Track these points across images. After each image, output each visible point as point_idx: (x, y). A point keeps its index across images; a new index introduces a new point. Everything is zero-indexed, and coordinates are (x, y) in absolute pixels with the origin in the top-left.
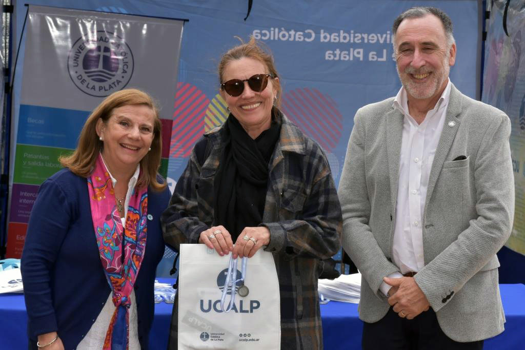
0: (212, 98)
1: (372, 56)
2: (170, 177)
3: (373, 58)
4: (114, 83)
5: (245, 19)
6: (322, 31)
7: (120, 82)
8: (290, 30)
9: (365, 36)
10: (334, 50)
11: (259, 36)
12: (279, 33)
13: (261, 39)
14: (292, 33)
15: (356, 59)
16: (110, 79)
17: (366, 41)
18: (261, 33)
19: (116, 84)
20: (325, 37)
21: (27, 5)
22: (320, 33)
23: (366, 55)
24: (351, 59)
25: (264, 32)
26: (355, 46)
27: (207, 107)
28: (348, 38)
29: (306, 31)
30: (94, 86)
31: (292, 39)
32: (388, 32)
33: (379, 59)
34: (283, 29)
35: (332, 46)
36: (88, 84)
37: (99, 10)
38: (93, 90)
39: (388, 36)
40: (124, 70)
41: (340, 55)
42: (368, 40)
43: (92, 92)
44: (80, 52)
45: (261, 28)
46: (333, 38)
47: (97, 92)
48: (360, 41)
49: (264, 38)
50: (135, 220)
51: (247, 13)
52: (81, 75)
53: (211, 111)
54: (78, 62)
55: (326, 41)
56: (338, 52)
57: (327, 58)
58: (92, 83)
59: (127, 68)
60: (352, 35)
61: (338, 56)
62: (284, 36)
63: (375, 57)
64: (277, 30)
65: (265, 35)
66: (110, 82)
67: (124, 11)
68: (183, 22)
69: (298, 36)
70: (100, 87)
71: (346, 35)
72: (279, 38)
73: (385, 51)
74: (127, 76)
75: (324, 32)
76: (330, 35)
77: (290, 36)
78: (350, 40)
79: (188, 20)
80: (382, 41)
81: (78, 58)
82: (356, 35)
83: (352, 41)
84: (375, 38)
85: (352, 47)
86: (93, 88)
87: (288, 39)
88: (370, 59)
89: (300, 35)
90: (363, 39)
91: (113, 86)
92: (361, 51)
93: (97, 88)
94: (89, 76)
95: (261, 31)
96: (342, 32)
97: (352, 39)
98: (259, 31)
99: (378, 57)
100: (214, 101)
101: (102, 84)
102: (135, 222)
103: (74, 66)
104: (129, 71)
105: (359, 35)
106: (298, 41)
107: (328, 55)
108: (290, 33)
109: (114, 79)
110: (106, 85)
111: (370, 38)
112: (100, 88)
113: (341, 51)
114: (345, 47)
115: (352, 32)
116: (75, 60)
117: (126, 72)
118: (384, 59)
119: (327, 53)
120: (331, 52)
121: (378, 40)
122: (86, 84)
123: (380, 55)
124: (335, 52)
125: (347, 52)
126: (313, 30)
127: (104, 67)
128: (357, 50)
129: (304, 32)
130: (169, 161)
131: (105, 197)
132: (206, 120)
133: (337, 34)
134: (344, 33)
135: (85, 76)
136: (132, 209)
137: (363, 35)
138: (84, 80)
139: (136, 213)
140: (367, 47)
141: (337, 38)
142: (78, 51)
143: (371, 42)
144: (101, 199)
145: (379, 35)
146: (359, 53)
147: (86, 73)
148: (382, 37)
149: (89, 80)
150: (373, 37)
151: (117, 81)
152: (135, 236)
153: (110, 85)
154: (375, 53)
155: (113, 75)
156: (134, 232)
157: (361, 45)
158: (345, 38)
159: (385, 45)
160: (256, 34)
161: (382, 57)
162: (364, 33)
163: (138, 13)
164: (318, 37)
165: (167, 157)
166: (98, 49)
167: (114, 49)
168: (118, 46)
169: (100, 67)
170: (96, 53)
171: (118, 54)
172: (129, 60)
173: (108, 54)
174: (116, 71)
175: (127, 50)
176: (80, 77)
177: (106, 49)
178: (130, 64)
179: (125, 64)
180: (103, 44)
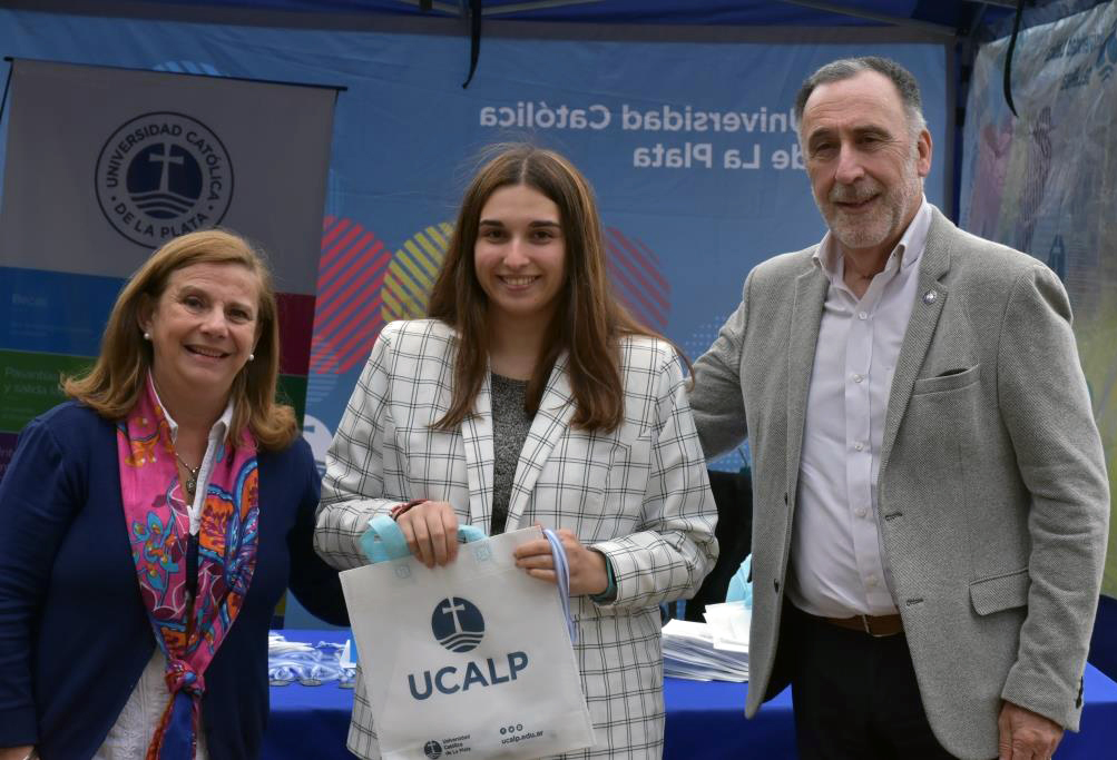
0: (396, 250)
1: (731, 159)
2: (312, 415)
3: (733, 162)
4: (192, 221)
5: (465, 86)
6: (625, 108)
7: (205, 217)
8: (559, 108)
9: (716, 117)
10: (652, 146)
11: (494, 119)
12: (535, 113)
13: (498, 125)
14: (563, 111)
15: (698, 165)
16: (184, 211)
17: (717, 127)
18: (497, 114)
19: (197, 221)
20: (631, 119)
21: (7, 59)
22: (621, 112)
23: (718, 157)
24: (688, 164)
25: (502, 111)
26: (695, 137)
27: (385, 268)
28: (680, 122)
29: (593, 108)
30: (151, 227)
31: (562, 125)
32: (764, 109)
33: (746, 166)
34: (543, 104)
35: (648, 138)
36: (139, 222)
37: (160, 68)
38: (148, 235)
39: (764, 118)
40: (212, 193)
41: (664, 156)
42: (722, 125)
43: (146, 239)
44: (121, 157)
45: (497, 102)
46: (649, 121)
47: (156, 240)
48: (705, 128)
49: (503, 123)
50: (223, 515)
51: (468, 72)
52: (122, 205)
53: (395, 277)
54: (118, 178)
55: (635, 127)
56: (659, 150)
57: (637, 163)
58: (147, 221)
59: (220, 188)
60: (688, 115)
61: (659, 158)
62: (545, 118)
63: (738, 161)
64: (530, 106)
65: (506, 117)
66: (183, 218)
67: (212, 71)
68: (335, 92)
69: (576, 119)
70: (163, 229)
71: (677, 115)
72: (535, 123)
73: (757, 149)
74: (219, 205)
75: (630, 109)
76: (643, 115)
77: (558, 118)
78: (684, 125)
79: (345, 89)
80: (750, 128)
81: (116, 169)
82: (697, 115)
83: (688, 128)
84: (737, 122)
85: (688, 140)
86: (150, 230)
87: (554, 125)
88: (727, 165)
89: (579, 116)
90: (710, 122)
91: (190, 225)
92: (708, 147)
93: (157, 231)
94: (140, 207)
95: (498, 108)
96: (666, 109)
97: (688, 122)
98: (493, 110)
99: (743, 161)
100: (400, 255)
101: (167, 223)
102: (223, 520)
103: (109, 186)
104: (224, 194)
105: (703, 115)
106: (576, 129)
107: (640, 157)
108: (558, 112)
109: (192, 212)
110: (175, 223)
111: (726, 120)
112: (164, 231)
113: (666, 149)
114: (675, 140)
115: (688, 108)
116: (110, 173)
117: (217, 197)
118: (756, 165)
119: (639, 151)
120: (646, 150)
121: (742, 125)
122: (133, 223)
123: (746, 156)
124: (654, 151)
125: (678, 151)
126: (607, 107)
127: (171, 188)
128: (698, 147)
129: (586, 109)
130: (310, 381)
131: (154, 460)
132: (385, 296)
133: (656, 114)
134: (671, 110)
135: (131, 207)
136: (219, 492)
137: (711, 115)
138: (130, 214)
139: (227, 500)
140: (721, 141)
141: (657, 121)
142: (116, 155)
143: (727, 128)
144: (144, 465)
145: (744, 115)
146: (702, 152)
147: (134, 199)
148: (750, 119)
149: (140, 215)
150: (732, 119)
151: (199, 215)
152: (223, 546)
153: (184, 225)
154: (736, 152)
155: (191, 205)
156: (220, 539)
157: (708, 136)
158: (673, 121)
159: (757, 136)
160: (487, 116)
161: (751, 160)
162: (714, 112)
163: (242, 75)
164: (617, 121)
165: (305, 371)
166: (158, 149)
167: (194, 151)
168: (200, 144)
169: (164, 187)
170: (153, 158)
171: (201, 159)
172: (223, 171)
173: (180, 160)
174: (195, 193)
175: (218, 151)
176: (121, 208)
177: (176, 150)
178: (226, 182)
179: (216, 181)
180: (168, 141)
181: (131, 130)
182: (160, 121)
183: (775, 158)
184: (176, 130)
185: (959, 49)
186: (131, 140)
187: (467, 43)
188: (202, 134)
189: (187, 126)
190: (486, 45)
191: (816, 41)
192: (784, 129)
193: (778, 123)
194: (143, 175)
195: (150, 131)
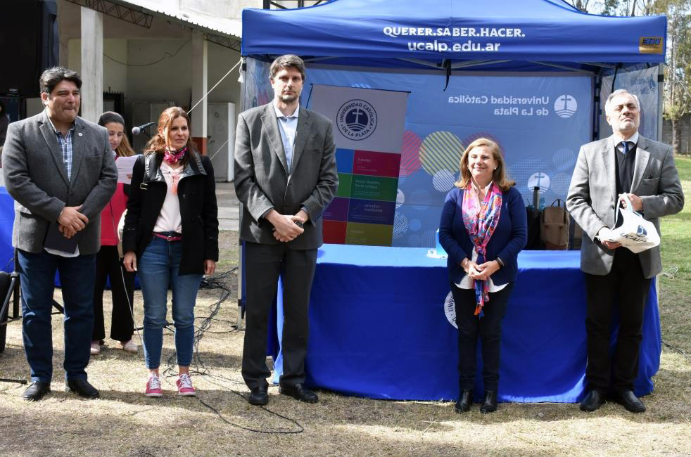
1: (524, 112)
2: (401, 189)
5: (445, 90)
6: (492, 97)
7: (369, 131)
8: (472, 97)
9: (520, 100)
10: (500, 108)
11: (453, 101)
12: (465, 99)
14: (474, 98)
15: (514, 114)
16: (362, 129)
18: (454, 99)
19: (366, 132)
20: (494, 100)
21: (312, 84)
23: (520, 112)
24: (511, 114)
25: (456, 98)
26: (513, 106)
27: (420, 145)
28: (509, 101)
29: (483, 97)
31: (473, 102)
32: (534, 97)
33: (529, 114)
34: (468, 96)
35: (498, 106)
36: (349, 132)
37: (353, 86)
39: (534, 100)
40: (371, 123)
41: (504, 112)
42: (521, 102)
43: (352, 137)
44: (344, 113)
45: (454, 95)
46: (499, 101)
47: (354, 137)
48: (516, 103)
49: (455, 102)
51: (445, 86)
54: (343, 119)
55: (495, 103)
56: (502, 110)
57: (495, 113)
58: (352, 132)
59: (373, 122)
60: (511, 99)
61: (502, 112)
62: (468, 100)
64: (464, 97)
65: (456, 100)
66: (362, 131)
67: (369, 87)
68: (407, 93)
69: (477, 100)
71: (508, 99)
72: (465, 102)
73: (532, 109)
74: (373, 127)
75: (494, 97)
76: (497, 99)
77: (472, 100)
79: (410, 92)
80: (530, 103)
81: (343, 117)
82: (514, 99)
83: (511, 103)
84: (526, 101)
85: (511, 107)
86: (352, 135)
87: (471, 102)
88: (523, 114)
90: (518, 101)
91: (364, 133)
92: (517, 109)
93: (355, 135)
94: (349, 128)
95: (454, 97)
96: (505, 97)
97: (511, 101)
98: (452, 98)
99: (527, 113)
100: (425, 141)
101: (358, 132)
103: (341, 122)
104: (374, 124)
105: (516, 99)
106: (477, 103)
109: (365, 129)
110: (360, 133)
112: (357, 135)
113: (504, 109)
114: (507, 106)
115: (511, 97)
116: (341, 118)
117: (372, 125)
118: (531, 114)
119: (496, 110)
120: (498, 110)
121: (528, 102)
122: (347, 133)
123: (529, 112)
125: (508, 110)
126: (487, 97)
127: (359, 122)
128: (514, 109)
129: (480, 97)
132: (420, 153)
133: (501, 99)
135: (347, 128)
138: (347, 130)
140: (521, 107)
141: (502, 101)
143: (523, 103)
145: (528, 99)
146: (515, 110)
147: (348, 125)
148: (530, 100)
149: (350, 130)
150: (524, 100)
151: (367, 130)
153: (362, 133)
154: (525, 110)
155: (365, 127)
157: (517, 105)
158: (507, 101)
159: (532, 105)
160: (451, 100)
161: (530, 112)
162: (519, 98)
163: (378, 88)
164: (490, 101)
165: (398, 176)
166: (355, 110)
167: (365, 111)
168: (367, 109)
169: (357, 122)
170: (354, 113)
171: (368, 114)
172: (374, 117)
173: (361, 114)
174: (366, 124)
175: (373, 111)
176: (344, 128)
177: (360, 111)
178: (375, 120)
179: (372, 120)
180: (358, 108)
181: (347, 105)
182: (356, 102)
183: (537, 112)
184: (360, 105)
185: (595, 78)
186: (347, 108)
187: (445, 77)
188: (368, 106)
189: (364, 103)
190: (450, 77)
191: (551, 76)
192: (540, 103)
193: (539, 101)
194: (350, 119)
195: (353, 105)
